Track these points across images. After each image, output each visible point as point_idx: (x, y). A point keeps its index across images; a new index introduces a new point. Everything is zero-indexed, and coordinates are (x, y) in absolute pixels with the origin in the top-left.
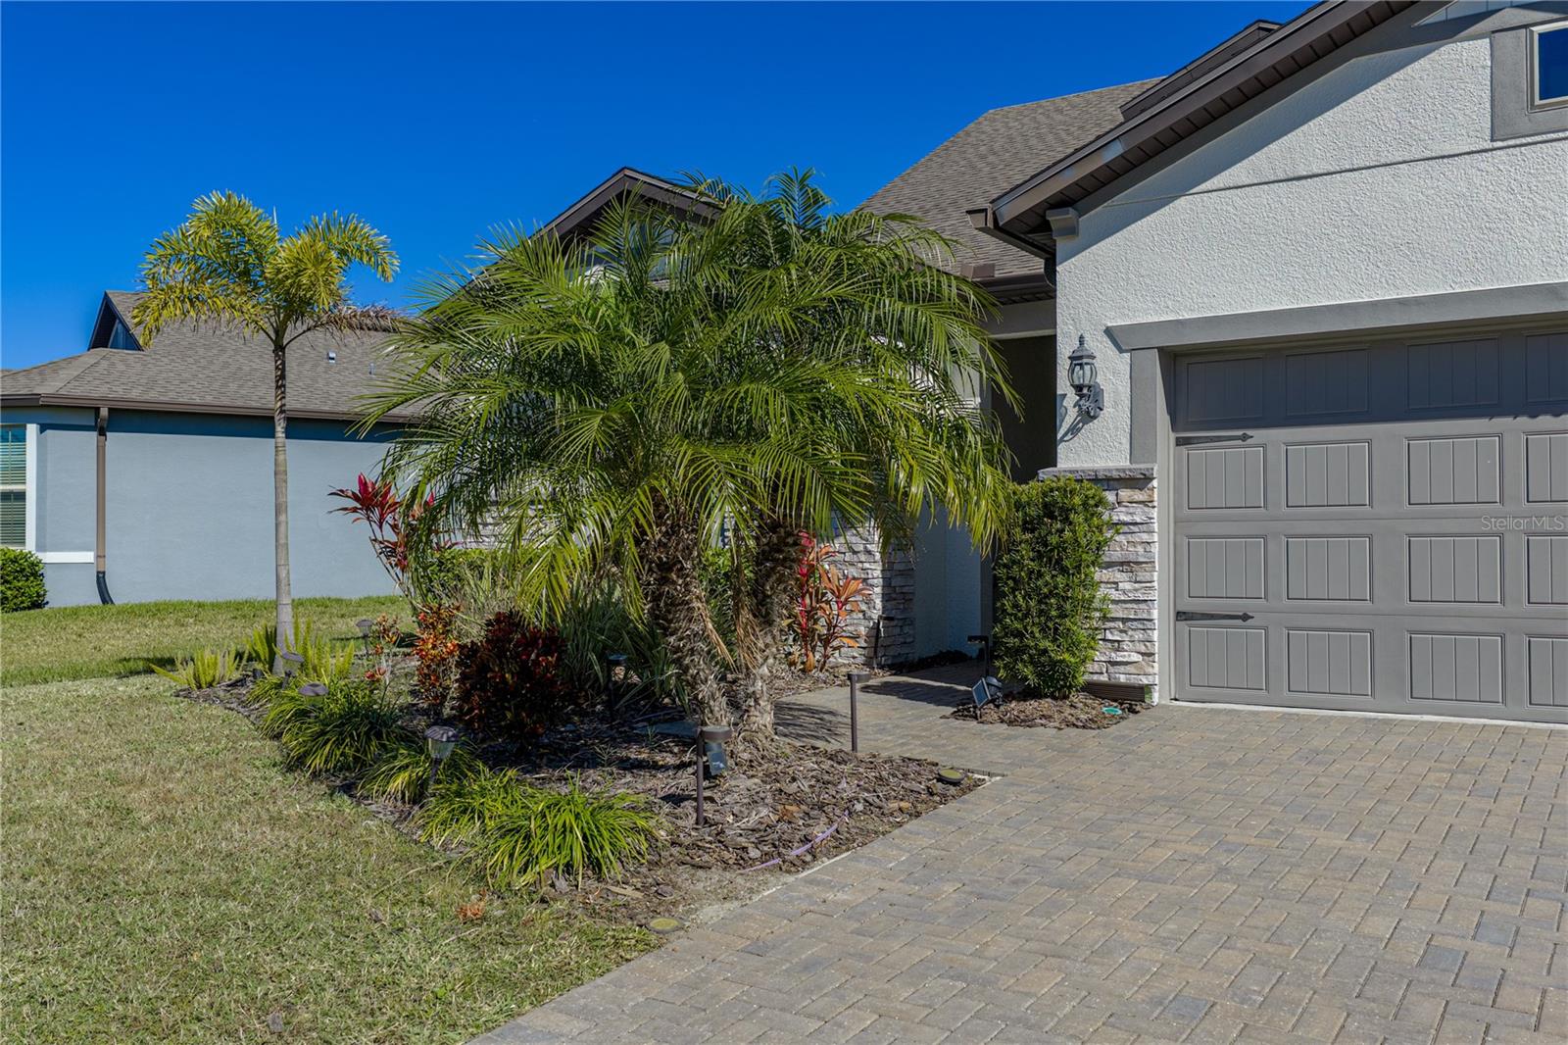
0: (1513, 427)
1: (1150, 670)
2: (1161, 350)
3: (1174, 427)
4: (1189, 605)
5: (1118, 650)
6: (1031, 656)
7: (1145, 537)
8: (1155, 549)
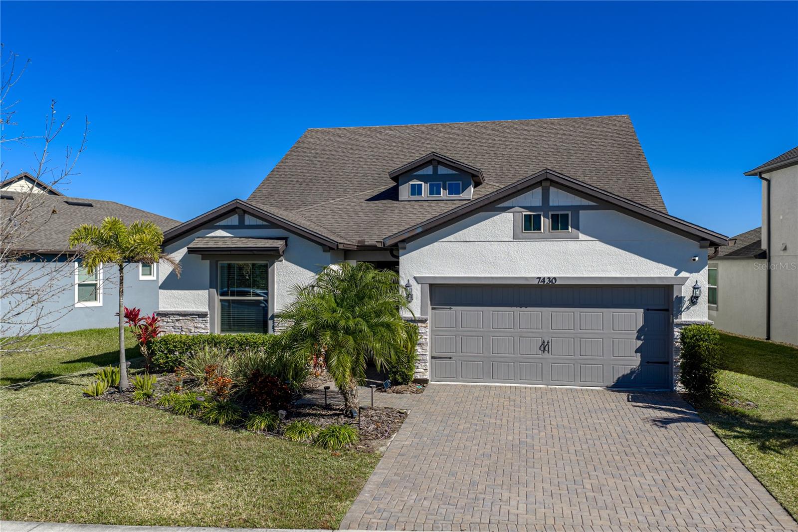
0: (517, 310)
1: (426, 374)
2: (429, 284)
3: (431, 305)
4: (435, 354)
5: (418, 368)
6: (400, 374)
7: (425, 337)
8: (428, 340)
